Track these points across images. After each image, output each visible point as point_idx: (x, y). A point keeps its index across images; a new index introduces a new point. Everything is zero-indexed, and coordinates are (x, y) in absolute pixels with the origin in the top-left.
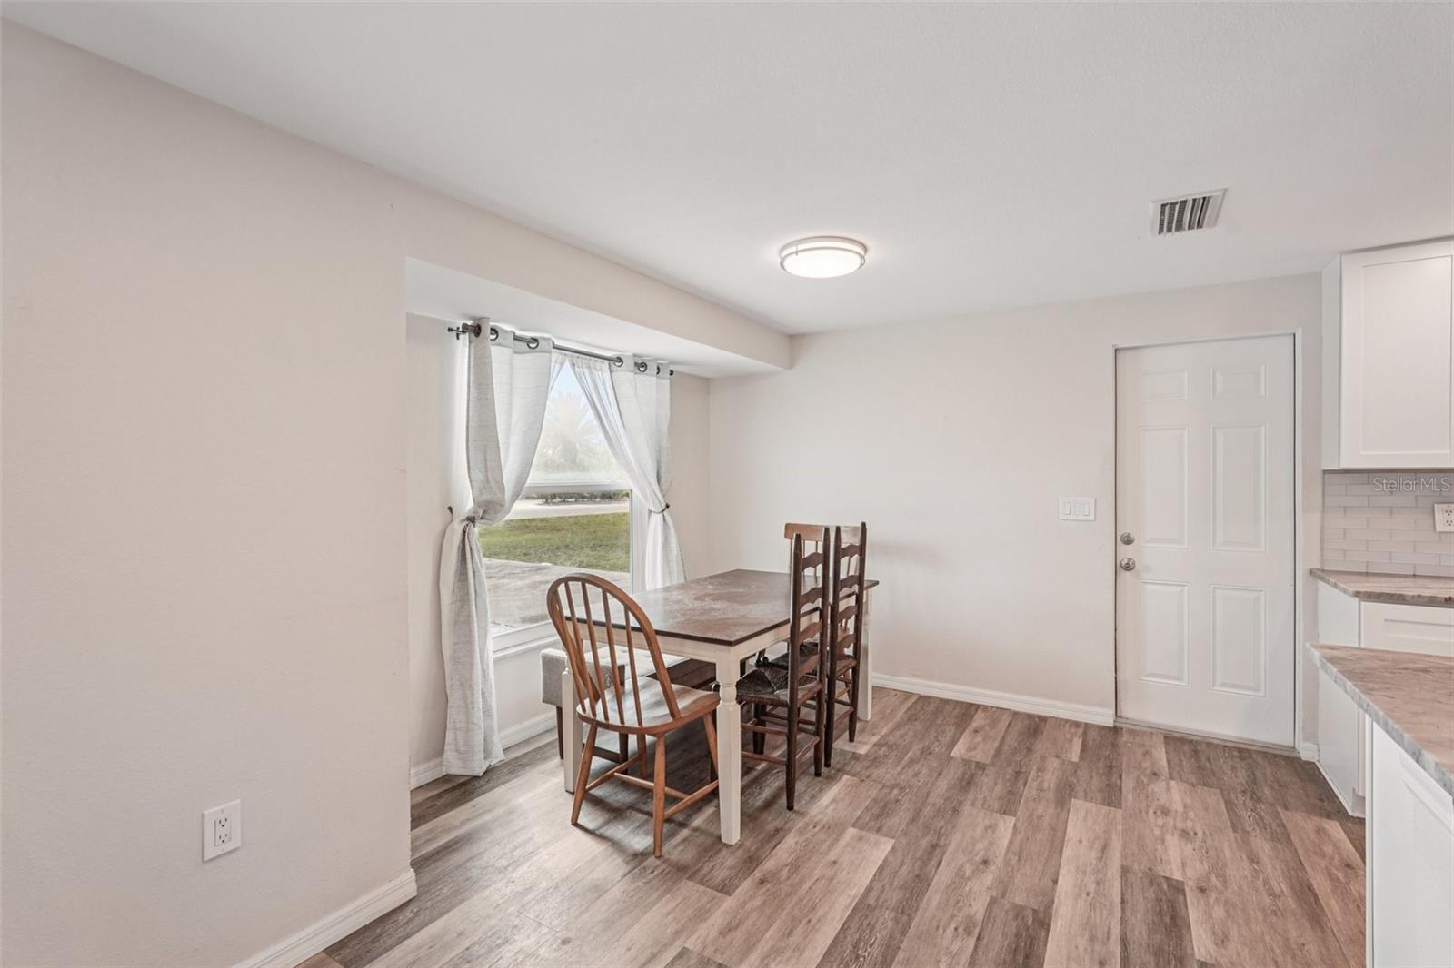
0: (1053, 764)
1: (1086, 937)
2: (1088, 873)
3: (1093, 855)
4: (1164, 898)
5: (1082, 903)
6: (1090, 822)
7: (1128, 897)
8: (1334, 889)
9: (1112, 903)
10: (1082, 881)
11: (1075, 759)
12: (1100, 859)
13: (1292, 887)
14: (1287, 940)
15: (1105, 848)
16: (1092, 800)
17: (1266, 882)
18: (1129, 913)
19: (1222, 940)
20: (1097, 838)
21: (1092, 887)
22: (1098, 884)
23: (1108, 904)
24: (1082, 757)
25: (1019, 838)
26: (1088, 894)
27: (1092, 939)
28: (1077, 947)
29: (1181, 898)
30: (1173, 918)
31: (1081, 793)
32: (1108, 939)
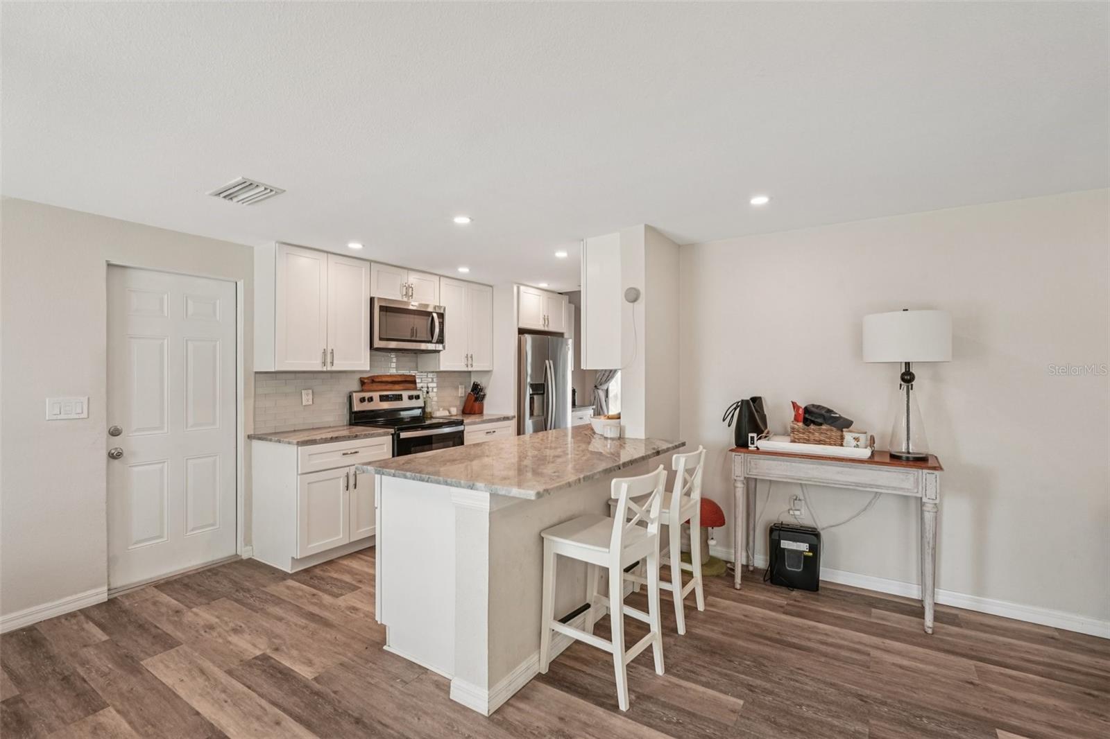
0: (90, 653)
1: (254, 720)
2: (211, 692)
3: (201, 680)
4: (265, 668)
5: (228, 708)
6: (172, 666)
7: (249, 683)
8: (320, 607)
9: (244, 693)
10: (213, 699)
11: (105, 638)
12: (208, 679)
13: (307, 619)
14: (329, 641)
15: (202, 672)
16: (155, 653)
17: (296, 625)
18: (259, 690)
19: (310, 663)
20: (190, 671)
21: (223, 696)
22: (224, 691)
23: (243, 696)
24: (108, 634)
25: (133, 715)
26: (226, 702)
27: (258, 718)
28: (256, 730)
29: (273, 661)
30: (280, 672)
31: (142, 655)
32: (266, 710)
